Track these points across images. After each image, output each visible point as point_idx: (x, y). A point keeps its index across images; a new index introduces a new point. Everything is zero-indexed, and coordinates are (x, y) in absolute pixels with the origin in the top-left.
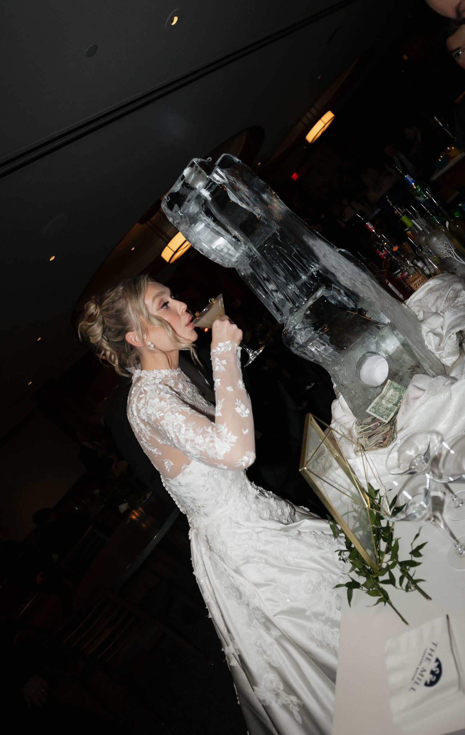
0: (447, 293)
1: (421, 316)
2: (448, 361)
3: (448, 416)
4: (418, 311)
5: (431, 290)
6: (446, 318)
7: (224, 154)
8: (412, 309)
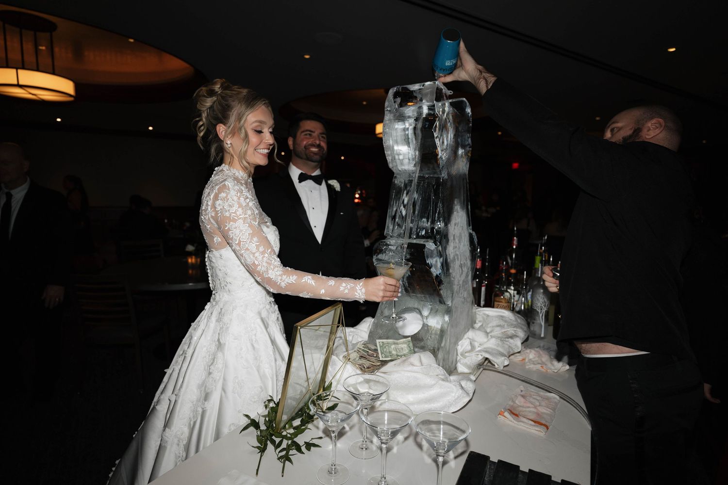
0: (509, 328)
1: (477, 326)
2: (461, 368)
3: (420, 396)
5: (501, 318)
6: (490, 342)
7: (464, 99)
8: (478, 316)
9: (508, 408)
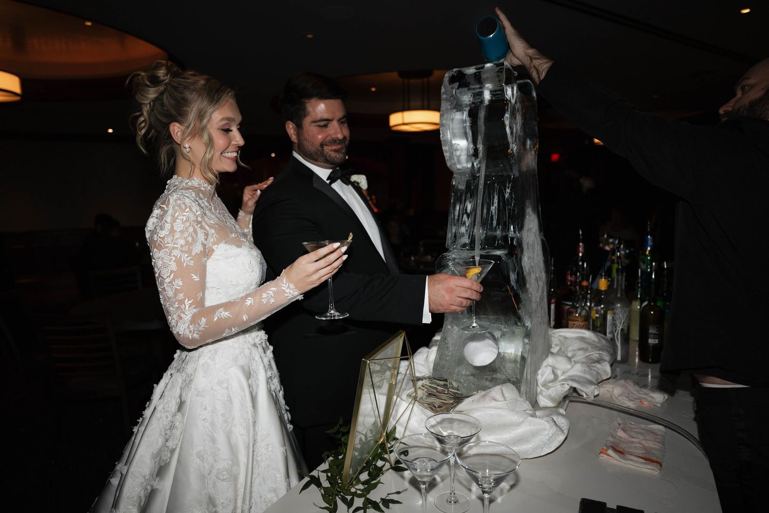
0: (593, 351)
1: (555, 350)
2: (543, 401)
3: (505, 436)
4: (556, 345)
5: (582, 339)
6: (574, 368)
7: (529, 81)
8: (553, 339)
9: (610, 445)
